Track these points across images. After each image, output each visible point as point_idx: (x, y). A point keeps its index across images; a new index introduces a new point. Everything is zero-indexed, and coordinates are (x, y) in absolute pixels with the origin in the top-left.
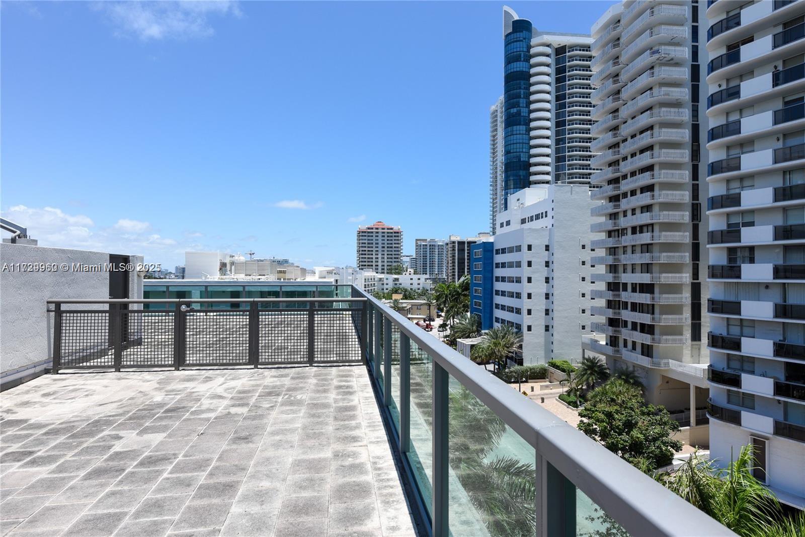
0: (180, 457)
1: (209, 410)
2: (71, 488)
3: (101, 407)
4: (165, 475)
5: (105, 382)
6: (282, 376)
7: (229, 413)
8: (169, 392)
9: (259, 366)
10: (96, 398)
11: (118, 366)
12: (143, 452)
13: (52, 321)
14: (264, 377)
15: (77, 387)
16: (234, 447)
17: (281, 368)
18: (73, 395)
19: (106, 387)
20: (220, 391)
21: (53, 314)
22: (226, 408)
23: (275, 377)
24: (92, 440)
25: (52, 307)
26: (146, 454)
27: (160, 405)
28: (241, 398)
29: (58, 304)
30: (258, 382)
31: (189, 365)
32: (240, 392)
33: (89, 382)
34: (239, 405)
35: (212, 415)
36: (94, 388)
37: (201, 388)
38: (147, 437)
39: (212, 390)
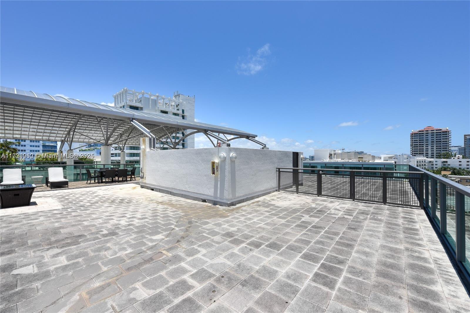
0: (326, 229)
1: (334, 214)
2: (292, 228)
3: (294, 205)
4: (322, 233)
5: (294, 197)
6: (368, 206)
7: (344, 217)
8: (317, 204)
9: (355, 200)
10: (292, 202)
11: (297, 192)
12: (312, 224)
13: (278, 174)
14: (358, 206)
15: (286, 197)
16: (349, 231)
17: (367, 203)
18: (285, 199)
19: (295, 198)
20: (338, 207)
21: (278, 172)
22: (342, 215)
23: (364, 206)
24: (294, 215)
25: (278, 170)
26: (313, 224)
27: (315, 208)
28: (349, 212)
29: (279, 169)
30: (356, 207)
31: (323, 195)
32: (347, 210)
33: (289, 196)
34: (348, 215)
35: (337, 217)
36: (291, 198)
37: (330, 205)
38: (313, 219)
39: (334, 207)
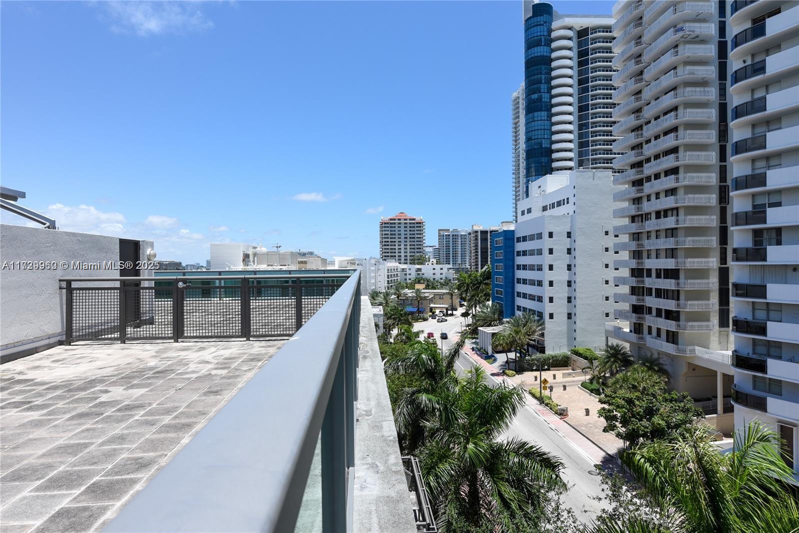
0: (154, 406)
1: (193, 372)
2: (54, 426)
3: (100, 370)
4: (136, 418)
5: (110, 351)
6: (270, 346)
7: (210, 374)
8: (163, 359)
9: (251, 339)
10: (98, 364)
11: (123, 339)
12: (124, 402)
13: (64, 298)
14: (253, 347)
15: (84, 355)
16: (204, 398)
17: (272, 340)
18: (79, 361)
19: (109, 355)
20: (208, 358)
21: (64, 291)
22: (208, 370)
23: (263, 347)
24: (83, 393)
25: (64, 284)
26: (126, 403)
27: (151, 369)
28: (225, 364)
29: (69, 282)
30: (245, 351)
31: (186, 337)
32: (226, 359)
33: (96, 351)
34: (221, 368)
35: (195, 376)
36: (98, 356)
37: (192, 356)
38: (130, 391)
39: (202, 358)
